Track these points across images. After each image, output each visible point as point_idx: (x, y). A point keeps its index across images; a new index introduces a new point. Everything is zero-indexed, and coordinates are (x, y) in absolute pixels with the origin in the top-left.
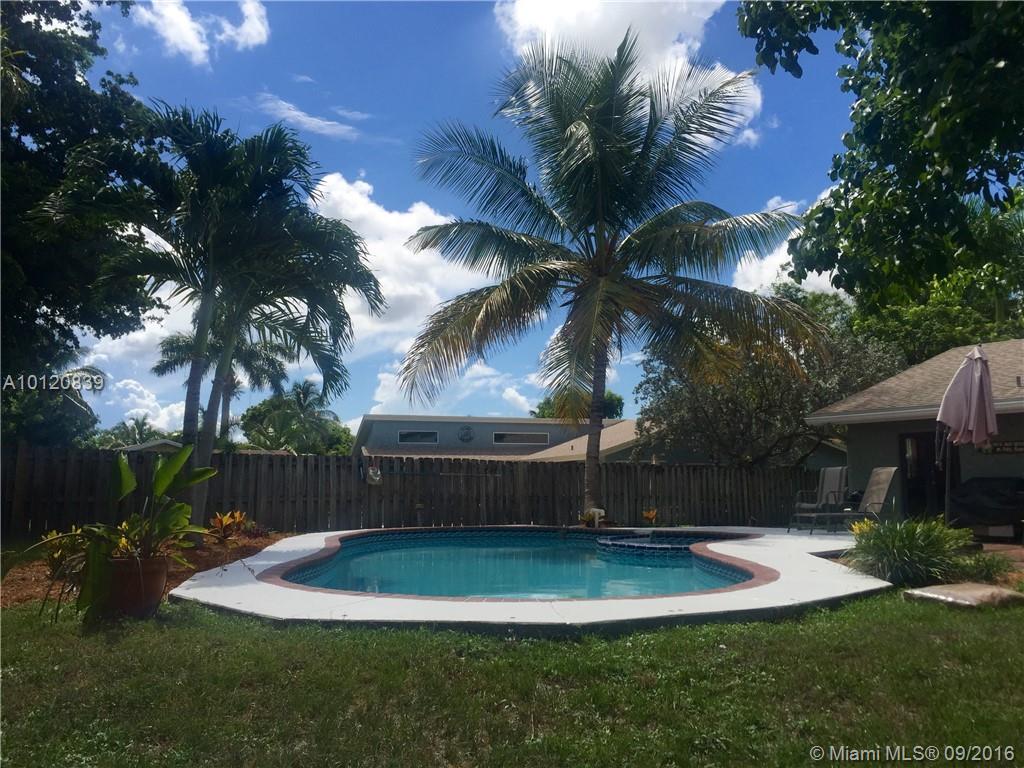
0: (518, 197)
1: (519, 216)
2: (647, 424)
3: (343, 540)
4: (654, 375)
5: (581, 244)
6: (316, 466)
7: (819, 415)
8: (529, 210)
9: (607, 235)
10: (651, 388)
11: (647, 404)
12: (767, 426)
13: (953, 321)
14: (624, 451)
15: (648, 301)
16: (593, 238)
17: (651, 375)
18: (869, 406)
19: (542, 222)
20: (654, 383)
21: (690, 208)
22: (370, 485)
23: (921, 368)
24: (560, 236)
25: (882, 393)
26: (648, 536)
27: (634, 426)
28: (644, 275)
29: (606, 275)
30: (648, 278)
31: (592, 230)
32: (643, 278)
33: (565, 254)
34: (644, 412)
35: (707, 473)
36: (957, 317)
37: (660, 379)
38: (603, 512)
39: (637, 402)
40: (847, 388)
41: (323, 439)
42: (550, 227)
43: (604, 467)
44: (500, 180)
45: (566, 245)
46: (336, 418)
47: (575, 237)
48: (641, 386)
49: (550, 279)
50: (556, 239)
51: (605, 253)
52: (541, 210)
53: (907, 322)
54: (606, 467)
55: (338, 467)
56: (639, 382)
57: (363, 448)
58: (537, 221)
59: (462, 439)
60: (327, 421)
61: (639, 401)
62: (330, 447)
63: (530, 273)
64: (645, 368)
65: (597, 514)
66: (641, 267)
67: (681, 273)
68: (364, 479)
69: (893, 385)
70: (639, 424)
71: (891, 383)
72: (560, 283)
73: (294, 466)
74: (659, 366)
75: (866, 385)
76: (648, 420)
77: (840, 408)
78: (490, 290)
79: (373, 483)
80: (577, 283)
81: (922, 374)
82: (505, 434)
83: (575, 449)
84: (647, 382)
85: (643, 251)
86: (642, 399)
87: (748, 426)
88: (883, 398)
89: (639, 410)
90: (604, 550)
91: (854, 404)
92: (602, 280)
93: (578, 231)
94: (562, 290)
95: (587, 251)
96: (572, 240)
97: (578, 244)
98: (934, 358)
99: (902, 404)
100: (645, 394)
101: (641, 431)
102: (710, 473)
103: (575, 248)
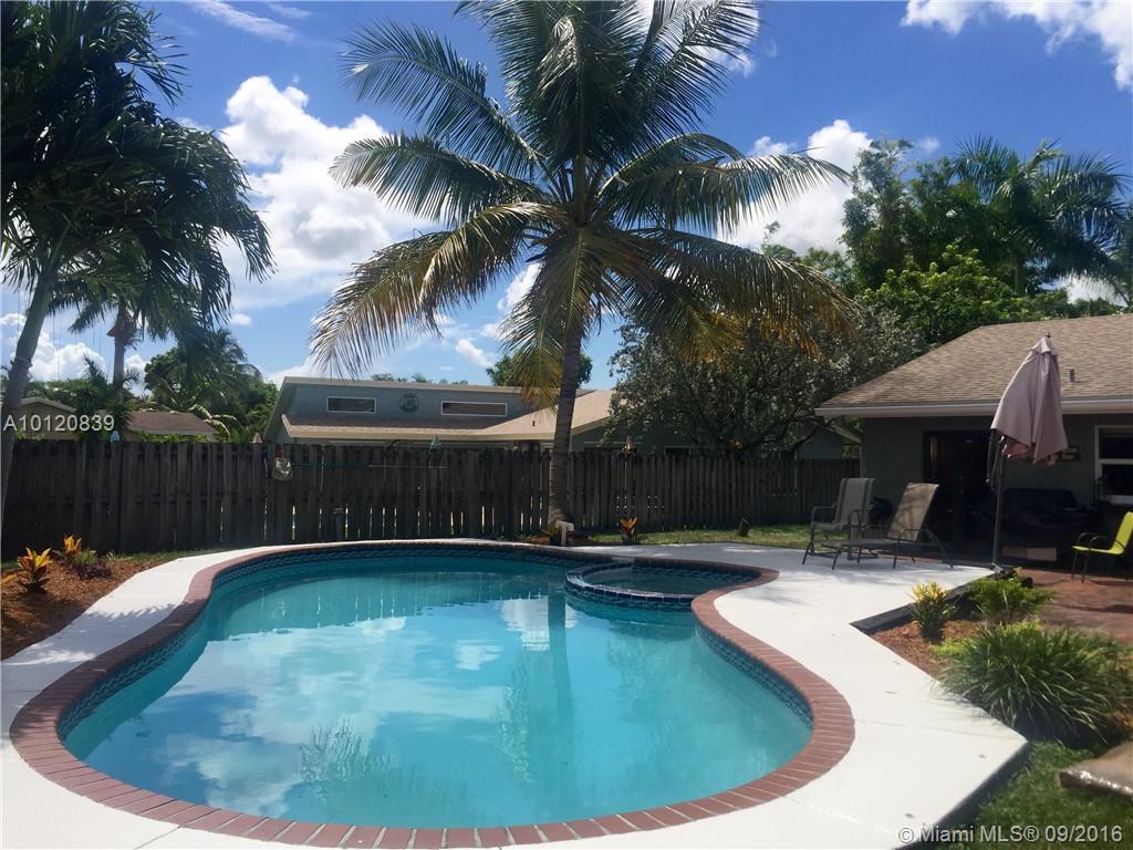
0: (474, 116)
1: (477, 142)
2: (623, 402)
4: (634, 344)
5: (555, 183)
7: (833, 405)
8: (491, 135)
9: (587, 172)
10: (629, 359)
11: (623, 378)
12: (760, 406)
13: (978, 293)
14: (595, 430)
15: (637, 257)
16: (569, 176)
17: (630, 344)
18: (890, 398)
19: (506, 152)
20: (633, 353)
21: (692, 143)
23: (948, 351)
24: (528, 173)
25: (905, 380)
27: (608, 403)
28: (635, 227)
29: (585, 224)
30: (639, 230)
31: (569, 166)
32: (635, 231)
33: (534, 195)
34: (620, 388)
35: (691, 464)
36: (983, 289)
37: (640, 350)
38: (571, 527)
39: (611, 375)
40: (865, 372)
41: (242, 396)
42: (515, 160)
43: (572, 457)
44: (453, 95)
47: (549, 175)
48: (617, 356)
49: (517, 225)
50: (524, 176)
51: (585, 196)
52: (503, 134)
53: (926, 292)
54: (575, 457)
56: (616, 351)
57: (283, 416)
58: (499, 150)
60: (247, 376)
61: (615, 374)
62: (252, 405)
63: (490, 217)
64: (623, 335)
65: (564, 527)
66: (630, 218)
67: (679, 227)
69: (916, 371)
70: (614, 403)
71: (913, 367)
72: (527, 232)
74: (642, 335)
75: (881, 369)
76: (624, 398)
77: (857, 397)
78: (439, 239)
80: (548, 233)
81: (950, 358)
82: (457, 405)
83: (539, 425)
84: (625, 352)
85: (636, 196)
86: (619, 372)
87: (740, 408)
88: (906, 387)
89: (615, 385)
91: (873, 393)
92: (581, 231)
93: (554, 166)
94: (529, 241)
95: (562, 192)
96: (545, 179)
97: (551, 184)
98: (961, 339)
99: (933, 397)
100: (623, 365)
101: (616, 410)
102: (695, 462)
103: (547, 187)
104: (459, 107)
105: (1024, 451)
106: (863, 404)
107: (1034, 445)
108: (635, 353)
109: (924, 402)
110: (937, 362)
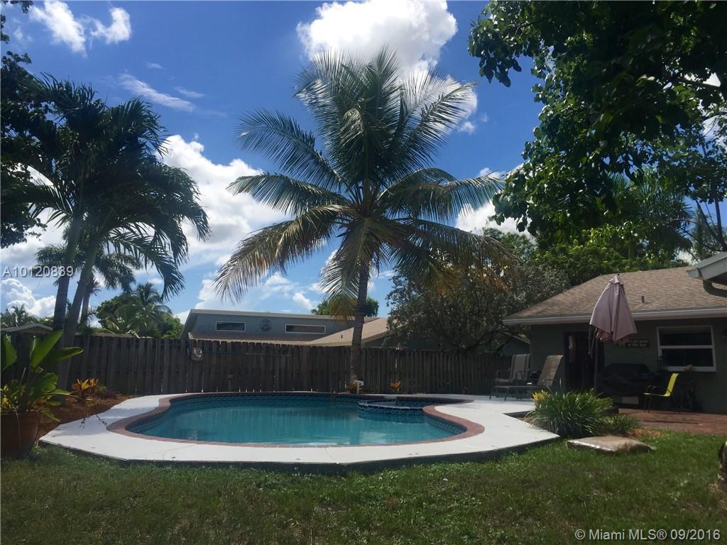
0: (308, 159)
1: (309, 173)
2: (395, 321)
3: (172, 401)
4: (401, 287)
5: (353, 193)
6: (154, 346)
7: (512, 318)
8: (316, 169)
9: (371, 188)
10: (398, 296)
11: (395, 307)
12: (477, 325)
13: (602, 257)
14: (379, 339)
15: (398, 236)
16: (361, 190)
17: (399, 287)
18: (545, 313)
19: (325, 177)
20: (401, 293)
21: (428, 172)
22: (194, 361)
24: (338, 188)
25: (554, 304)
26: (394, 400)
27: (386, 323)
28: (396, 217)
29: (369, 216)
30: (399, 219)
31: (360, 185)
32: (395, 219)
33: (341, 201)
34: (393, 313)
35: (435, 356)
36: (604, 254)
37: (405, 290)
38: (362, 383)
39: (388, 305)
40: (531, 301)
41: (159, 326)
42: (331, 181)
43: (364, 351)
44: (296, 147)
45: (342, 194)
46: (170, 311)
47: (349, 189)
48: (391, 294)
49: (332, 216)
50: (335, 190)
51: (370, 201)
52: (324, 168)
53: (572, 256)
54: (366, 351)
55: (171, 348)
56: (390, 292)
57: (189, 333)
58: (322, 176)
59: (262, 328)
60: (162, 313)
61: (390, 305)
62: (164, 332)
63: (316, 212)
64: (395, 282)
65: (358, 384)
66: (394, 212)
67: (422, 217)
68: (190, 356)
70: (390, 321)
71: (560, 298)
72: (337, 220)
73: (137, 346)
74: (405, 281)
75: (543, 299)
76: (395, 318)
77: (526, 313)
78: (288, 224)
79: (196, 360)
80: (349, 221)
81: (581, 292)
82: (294, 325)
83: (344, 338)
84: (396, 291)
85: (396, 201)
86: (392, 304)
87: (464, 325)
88: (554, 307)
89: (390, 311)
90: (363, 410)
91: (535, 311)
92: (366, 220)
93: (351, 184)
94: (339, 225)
95: (357, 198)
96: (347, 191)
97: (350, 194)
98: (588, 282)
99: (567, 312)
100: (394, 300)
101: (391, 326)
102: (437, 356)
103: (348, 196)
104: (300, 154)
105: (607, 336)
106: (529, 317)
107: (612, 333)
108: (401, 292)
109: (562, 315)
110: (573, 294)
